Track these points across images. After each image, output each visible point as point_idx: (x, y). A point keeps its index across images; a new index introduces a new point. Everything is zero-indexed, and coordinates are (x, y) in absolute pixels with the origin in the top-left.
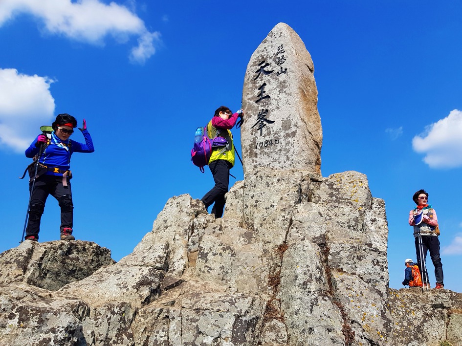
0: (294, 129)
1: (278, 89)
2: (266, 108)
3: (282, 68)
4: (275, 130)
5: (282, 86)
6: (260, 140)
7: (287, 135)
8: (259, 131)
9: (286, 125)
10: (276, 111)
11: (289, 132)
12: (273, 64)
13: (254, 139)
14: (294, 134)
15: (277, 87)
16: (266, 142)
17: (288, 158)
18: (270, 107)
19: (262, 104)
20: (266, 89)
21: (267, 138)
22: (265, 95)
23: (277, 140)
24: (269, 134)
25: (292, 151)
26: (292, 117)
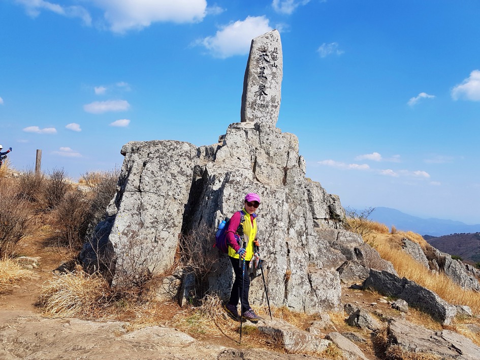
0: (276, 104)
1: (272, 76)
2: (264, 84)
3: (275, 63)
4: (267, 100)
5: (274, 74)
6: (258, 102)
7: (273, 106)
8: (259, 97)
9: (273, 100)
10: (269, 89)
11: (274, 104)
12: (270, 57)
13: (255, 100)
14: (276, 107)
15: (271, 74)
16: (261, 105)
17: (271, 118)
18: (266, 85)
19: (262, 81)
20: (266, 71)
22: (264, 76)
23: (267, 106)
24: (264, 100)
25: (274, 115)
26: (276, 97)
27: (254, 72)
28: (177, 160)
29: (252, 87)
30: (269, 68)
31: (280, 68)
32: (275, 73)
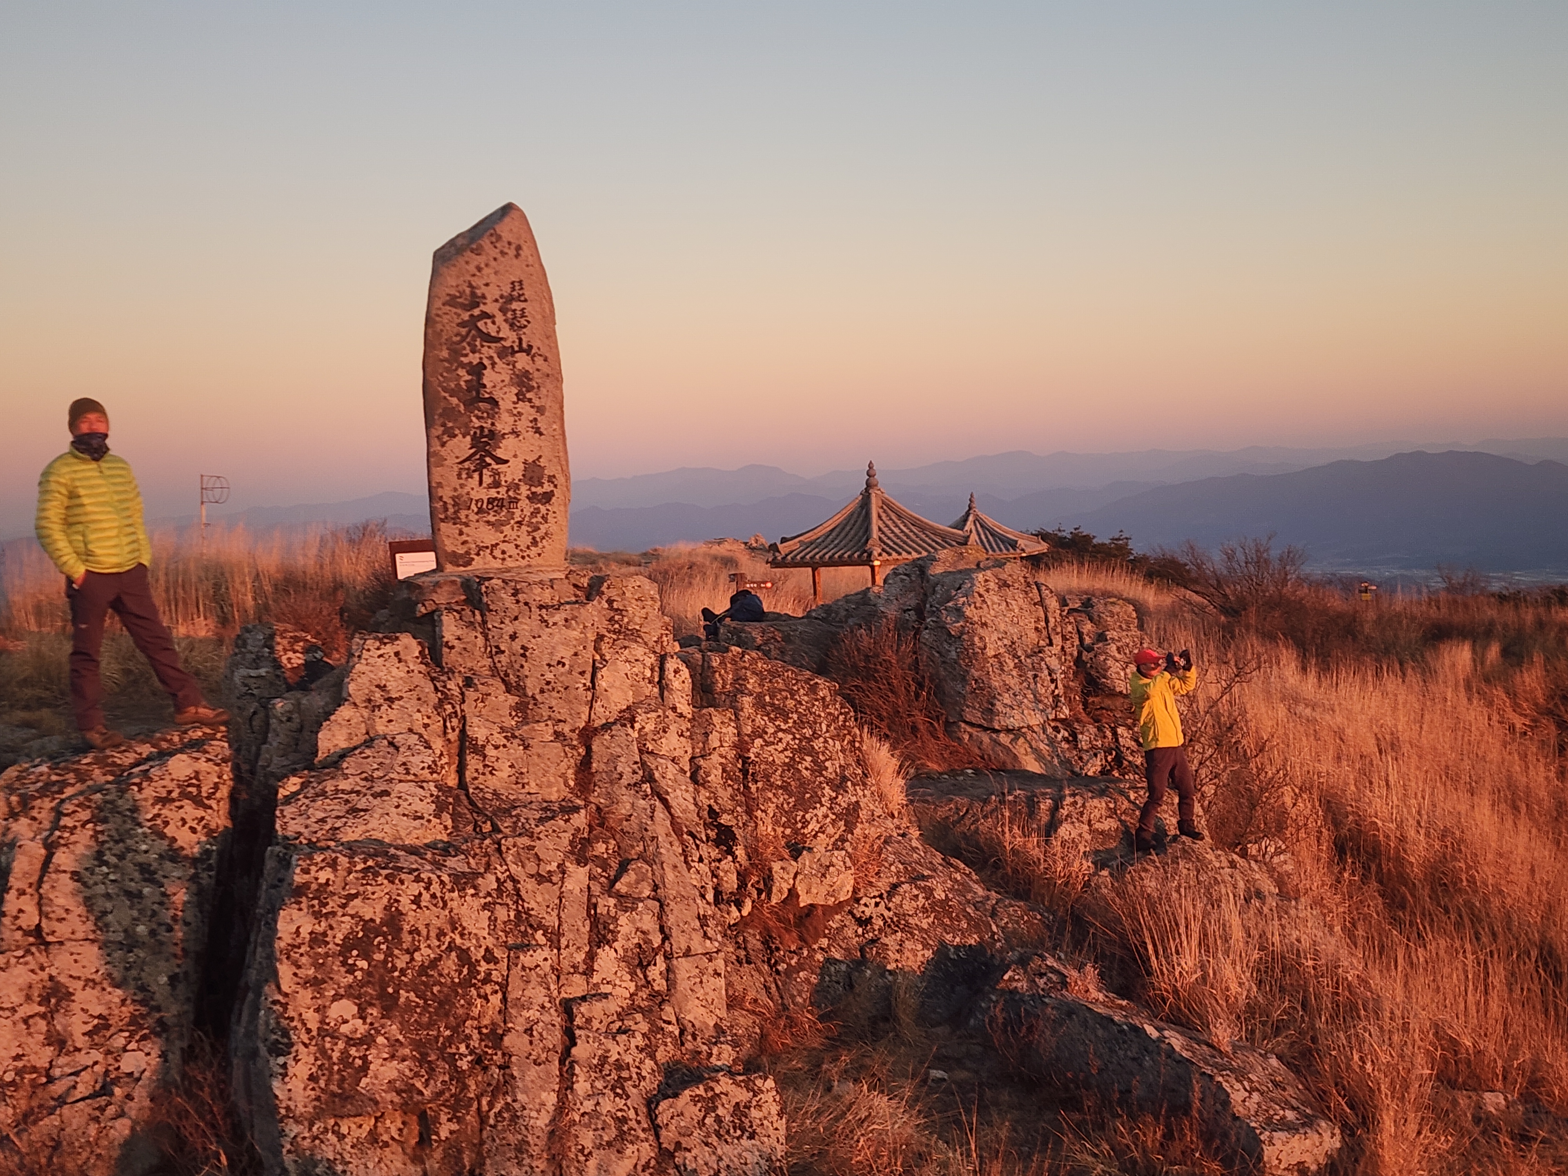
1: (515, 390)
2: (487, 426)
3: (520, 340)
4: (510, 480)
5: (523, 383)
6: (478, 493)
9: (533, 475)
10: (512, 440)
11: (539, 490)
14: (548, 497)
15: (512, 383)
16: (491, 501)
17: (535, 543)
18: (499, 427)
19: (480, 414)
20: (488, 379)
21: (493, 493)
22: (487, 396)
23: (513, 502)
24: (497, 485)
25: (543, 528)
26: (544, 462)
30: (500, 364)
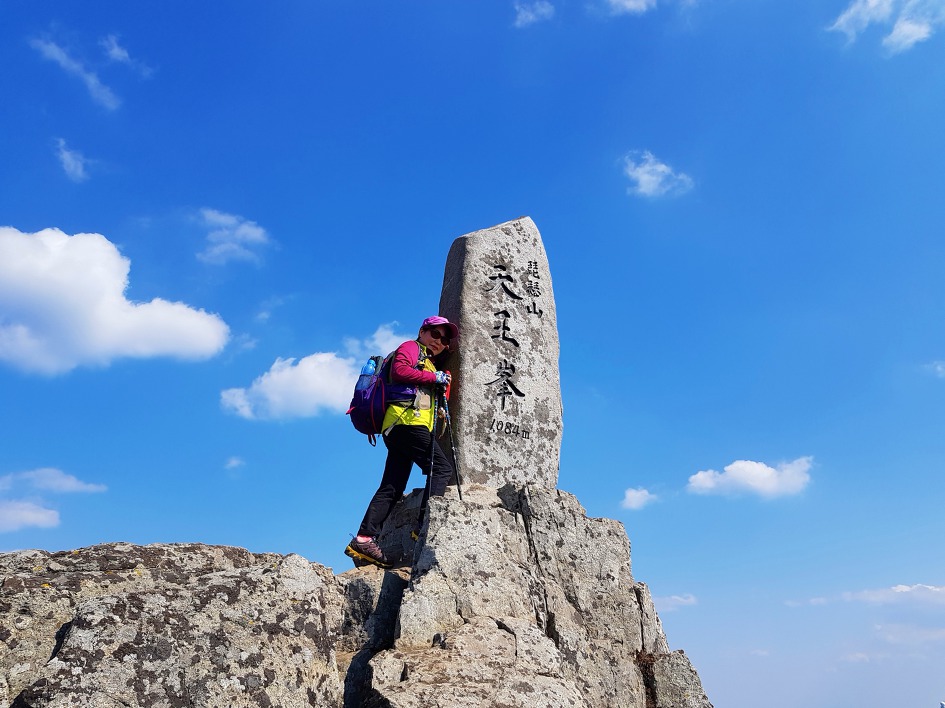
0: (552, 427)
1: (530, 340)
3: (534, 304)
4: (524, 412)
5: (535, 333)
6: (499, 416)
7: (542, 432)
8: (500, 398)
9: (542, 414)
10: (528, 378)
12: (520, 284)
13: (489, 408)
15: (527, 333)
16: (509, 426)
17: (540, 472)
19: (504, 350)
20: (511, 325)
21: (511, 419)
22: (510, 337)
23: (526, 432)
24: (515, 413)
25: (548, 461)
26: (550, 404)
27: (479, 323)
28: (253, 661)
29: (475, 366)
30: (520, 317)
31: (550, 318)
32: (538, 332)
